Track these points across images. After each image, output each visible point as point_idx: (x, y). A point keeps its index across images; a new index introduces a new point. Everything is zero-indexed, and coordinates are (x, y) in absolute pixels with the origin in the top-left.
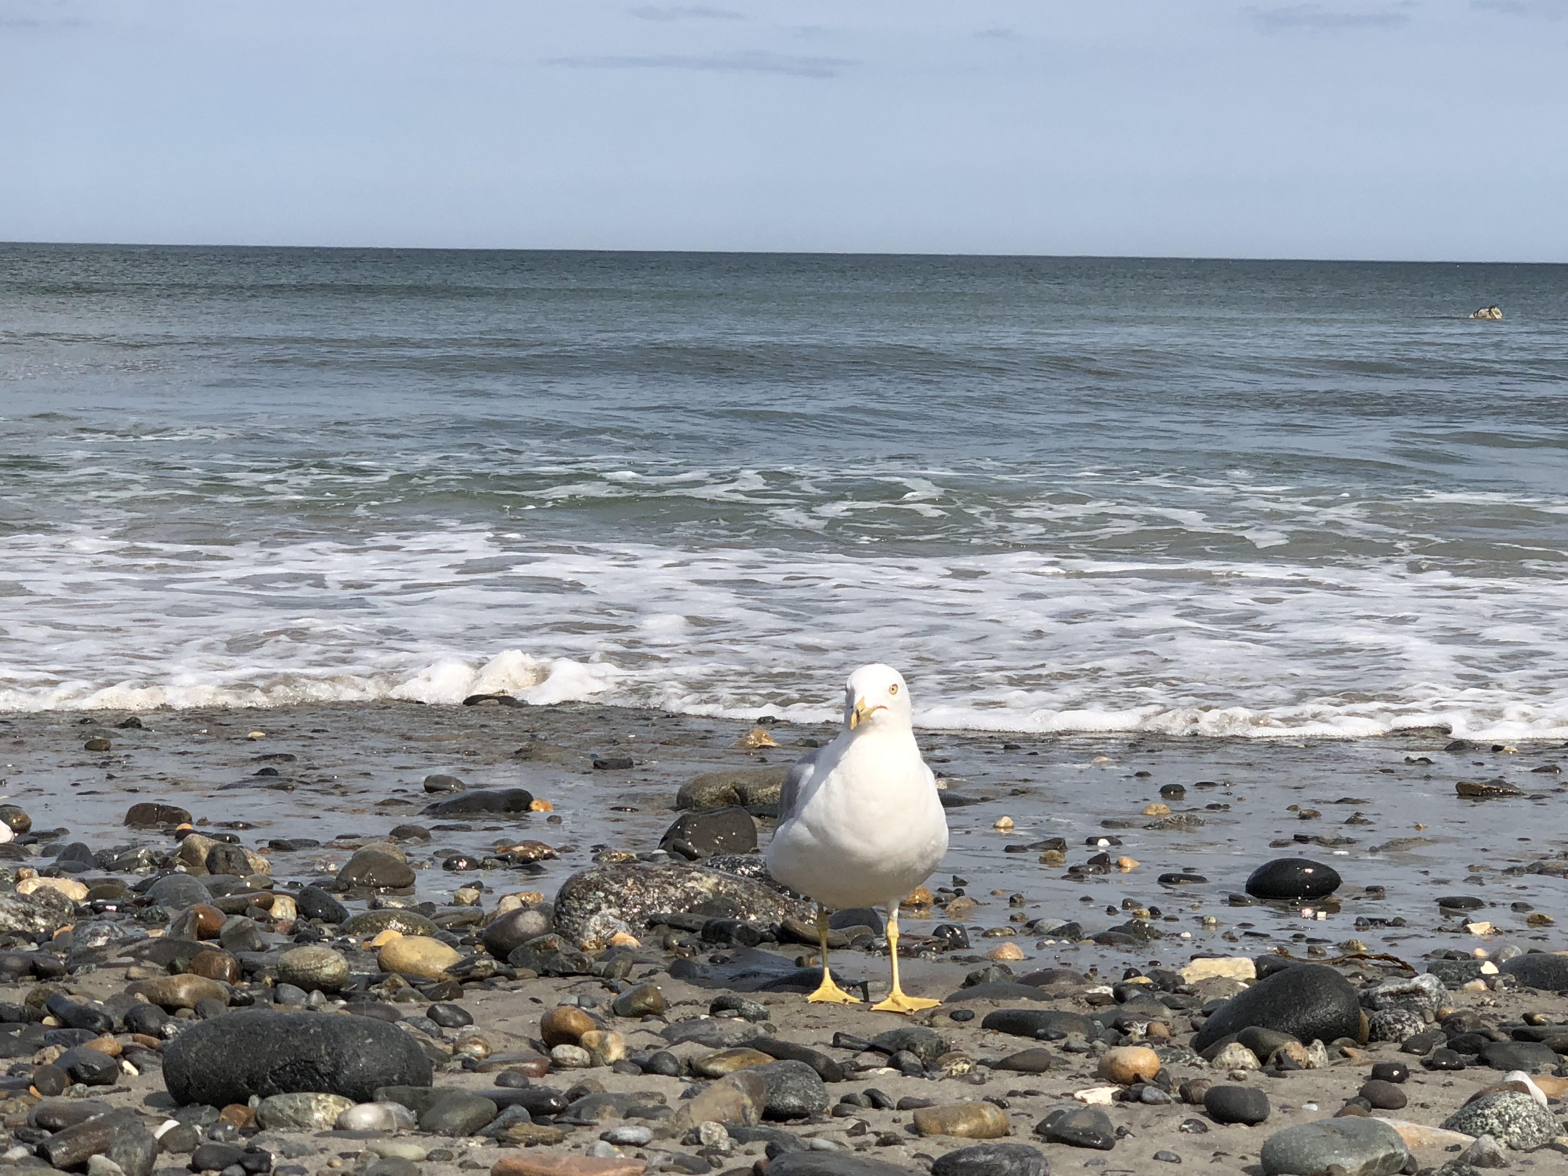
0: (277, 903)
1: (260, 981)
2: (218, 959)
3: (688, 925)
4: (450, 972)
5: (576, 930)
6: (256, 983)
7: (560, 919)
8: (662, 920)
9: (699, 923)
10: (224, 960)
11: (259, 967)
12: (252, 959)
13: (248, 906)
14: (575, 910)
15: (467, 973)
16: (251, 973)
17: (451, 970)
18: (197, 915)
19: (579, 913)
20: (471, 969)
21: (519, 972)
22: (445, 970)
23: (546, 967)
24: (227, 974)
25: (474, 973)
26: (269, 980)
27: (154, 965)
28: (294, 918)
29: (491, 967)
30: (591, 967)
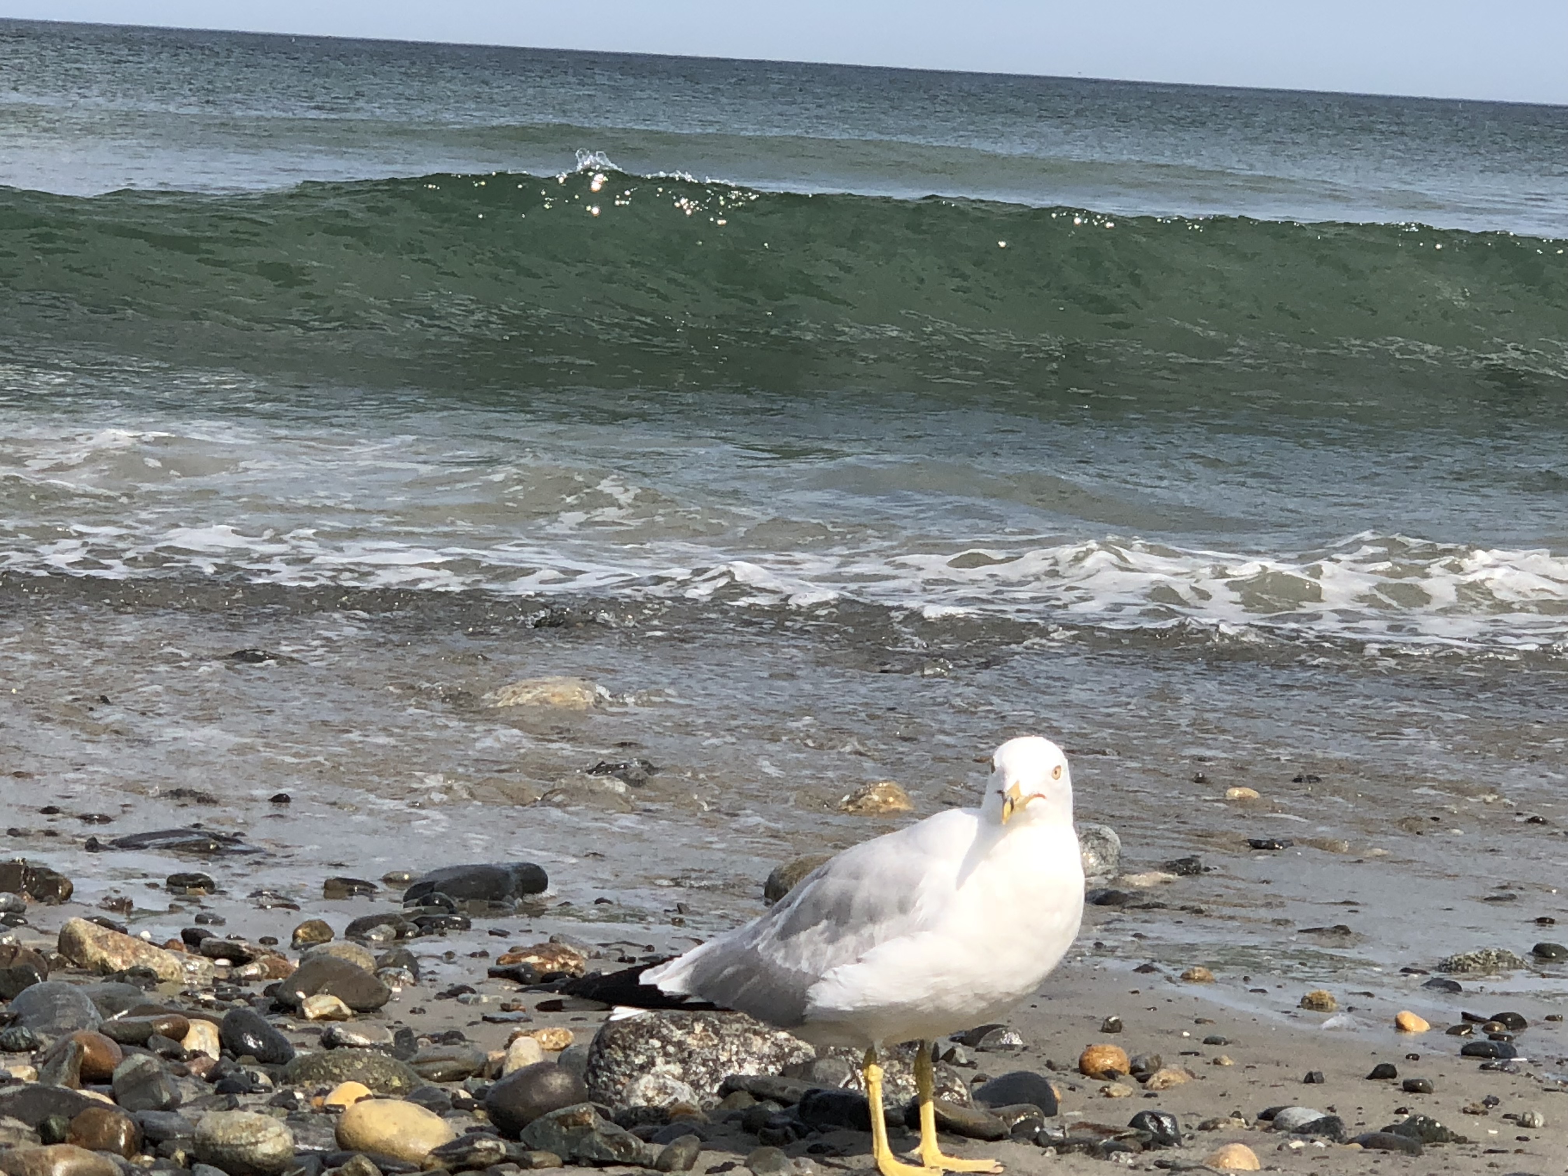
0: (192, 1031)
1: (168, 1157)
2: (110, 1120)
3: (779, 1094)
4: (437, 1155)
5: (619, 1093)
6: (162, 1159)
7: (596, 1076)
8: (742, 1085)
9: (795, 1092)
10: (118, 1122)
11: (167, 1135)
12: (156, 1122)
13: (152, 1033)
14: (618, 1064)
15: (462, 1157)
16: (155, 1143)
17: (440, 1153)
18: (81, 1048)
19: (623, 1068)
20: (469, 1152)
21: (537, 1158)
22: (431, 1152)
23: (575, 1151)
24: (122, 1142)
25: (472, 1158)
26: (180, 1155)
27: (19, 1124)
28: (217, 1058)
29: (497, 1150)
30: (639, 1153)
